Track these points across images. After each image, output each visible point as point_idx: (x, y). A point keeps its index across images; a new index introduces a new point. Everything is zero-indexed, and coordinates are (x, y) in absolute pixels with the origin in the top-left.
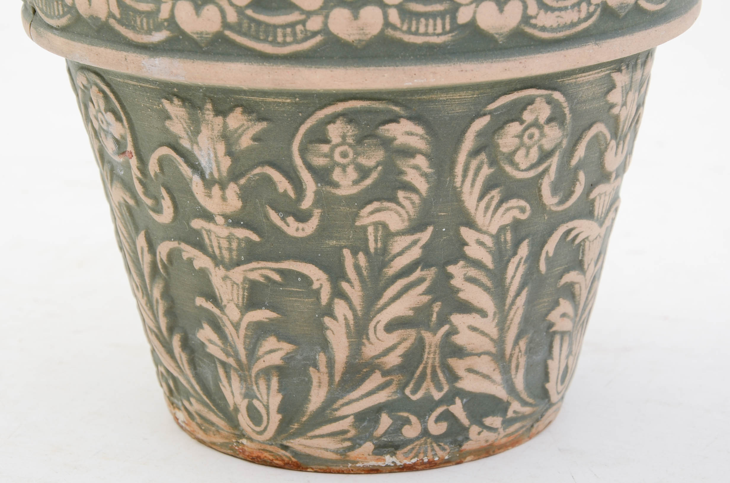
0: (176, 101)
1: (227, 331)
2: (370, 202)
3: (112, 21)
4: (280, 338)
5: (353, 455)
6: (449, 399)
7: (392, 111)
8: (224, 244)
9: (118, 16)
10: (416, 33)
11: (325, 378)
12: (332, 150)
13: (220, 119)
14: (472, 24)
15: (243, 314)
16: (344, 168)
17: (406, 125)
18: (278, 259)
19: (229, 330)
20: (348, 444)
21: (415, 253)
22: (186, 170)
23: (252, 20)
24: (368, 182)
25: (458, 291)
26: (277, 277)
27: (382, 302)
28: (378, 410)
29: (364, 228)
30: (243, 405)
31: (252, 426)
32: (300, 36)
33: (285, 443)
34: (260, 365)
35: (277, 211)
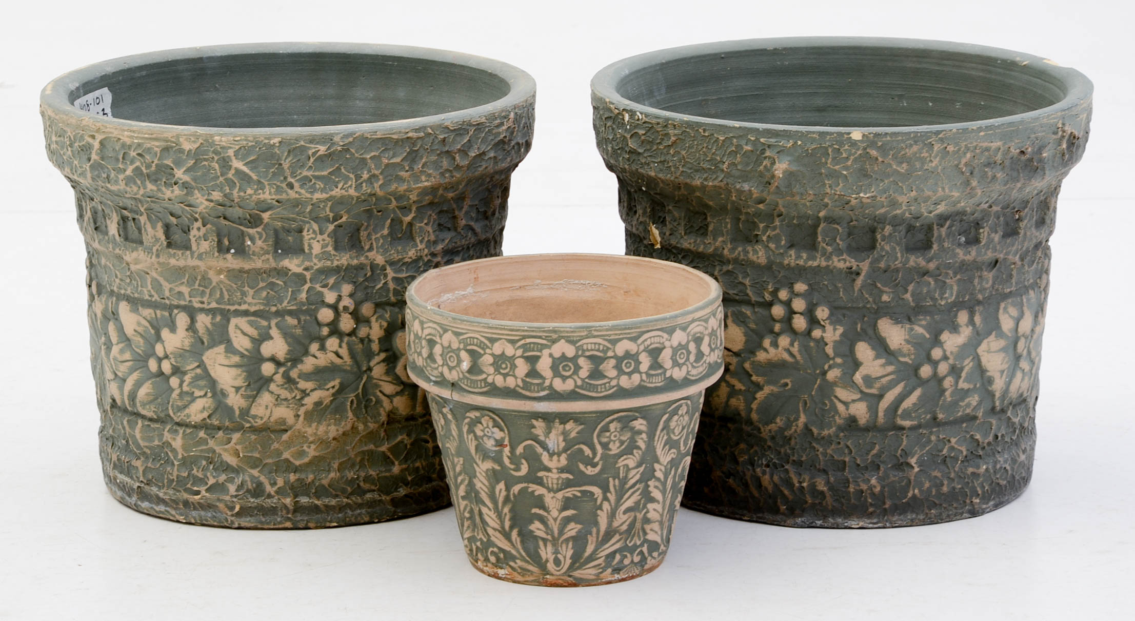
0: (540, 420)
1: (549, 523)
2: (622, 456)
3: (517, 388)
4: (576, 523)
5: (602, 575)
6: (642, 545)
7: (634, 415)
8: (555, 481)
9: (521, 385)
10: (652, 383)
11: (595, 539)
12: (611, 435)
13: (562, 426)
14: (671, 377)
15: (560, 514)
16: (614, 442)
17: (640, 421)
18: (580, 486)
19: (551, 522)
20: (601, 570)
21: (638, 477)
22: (539, 449)
23: (588, 383)
24: (623, 447)
25: (651, 492)
26: (579, 494)
27: (623, 501)
28: (614, 552)
29: (619, 468)
30: (551, 558)
31: (555, 568)
32: (608, 388)
33: (571, 574)
34: (565, 537)
35: (583, 464)
